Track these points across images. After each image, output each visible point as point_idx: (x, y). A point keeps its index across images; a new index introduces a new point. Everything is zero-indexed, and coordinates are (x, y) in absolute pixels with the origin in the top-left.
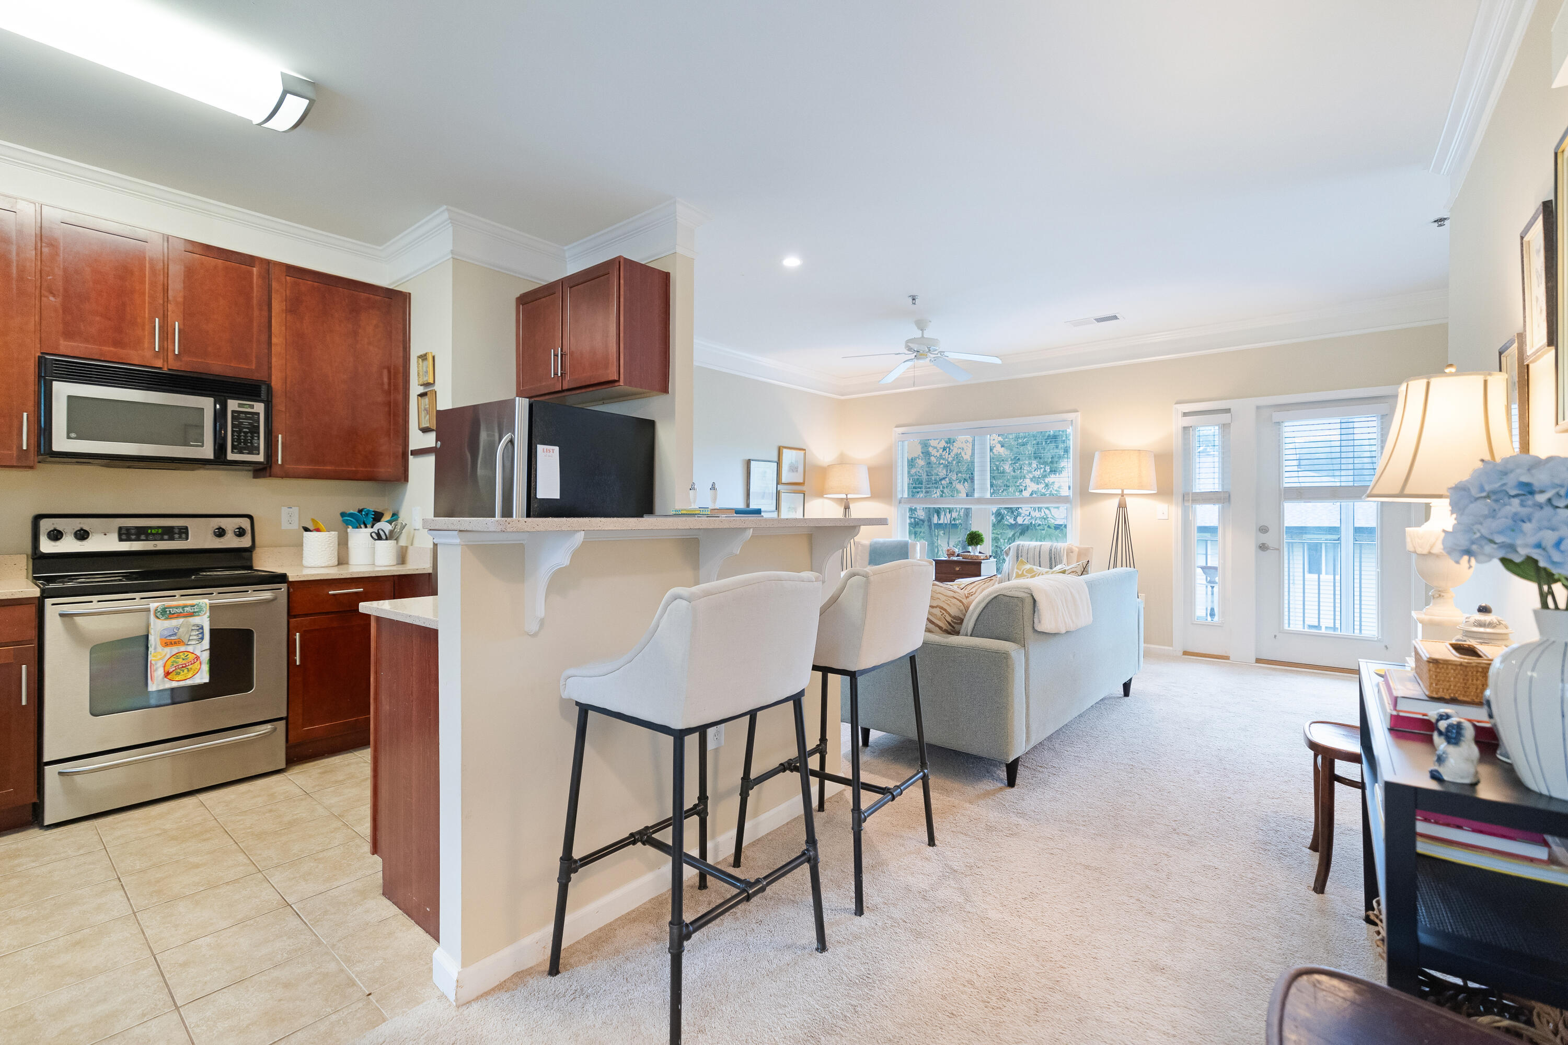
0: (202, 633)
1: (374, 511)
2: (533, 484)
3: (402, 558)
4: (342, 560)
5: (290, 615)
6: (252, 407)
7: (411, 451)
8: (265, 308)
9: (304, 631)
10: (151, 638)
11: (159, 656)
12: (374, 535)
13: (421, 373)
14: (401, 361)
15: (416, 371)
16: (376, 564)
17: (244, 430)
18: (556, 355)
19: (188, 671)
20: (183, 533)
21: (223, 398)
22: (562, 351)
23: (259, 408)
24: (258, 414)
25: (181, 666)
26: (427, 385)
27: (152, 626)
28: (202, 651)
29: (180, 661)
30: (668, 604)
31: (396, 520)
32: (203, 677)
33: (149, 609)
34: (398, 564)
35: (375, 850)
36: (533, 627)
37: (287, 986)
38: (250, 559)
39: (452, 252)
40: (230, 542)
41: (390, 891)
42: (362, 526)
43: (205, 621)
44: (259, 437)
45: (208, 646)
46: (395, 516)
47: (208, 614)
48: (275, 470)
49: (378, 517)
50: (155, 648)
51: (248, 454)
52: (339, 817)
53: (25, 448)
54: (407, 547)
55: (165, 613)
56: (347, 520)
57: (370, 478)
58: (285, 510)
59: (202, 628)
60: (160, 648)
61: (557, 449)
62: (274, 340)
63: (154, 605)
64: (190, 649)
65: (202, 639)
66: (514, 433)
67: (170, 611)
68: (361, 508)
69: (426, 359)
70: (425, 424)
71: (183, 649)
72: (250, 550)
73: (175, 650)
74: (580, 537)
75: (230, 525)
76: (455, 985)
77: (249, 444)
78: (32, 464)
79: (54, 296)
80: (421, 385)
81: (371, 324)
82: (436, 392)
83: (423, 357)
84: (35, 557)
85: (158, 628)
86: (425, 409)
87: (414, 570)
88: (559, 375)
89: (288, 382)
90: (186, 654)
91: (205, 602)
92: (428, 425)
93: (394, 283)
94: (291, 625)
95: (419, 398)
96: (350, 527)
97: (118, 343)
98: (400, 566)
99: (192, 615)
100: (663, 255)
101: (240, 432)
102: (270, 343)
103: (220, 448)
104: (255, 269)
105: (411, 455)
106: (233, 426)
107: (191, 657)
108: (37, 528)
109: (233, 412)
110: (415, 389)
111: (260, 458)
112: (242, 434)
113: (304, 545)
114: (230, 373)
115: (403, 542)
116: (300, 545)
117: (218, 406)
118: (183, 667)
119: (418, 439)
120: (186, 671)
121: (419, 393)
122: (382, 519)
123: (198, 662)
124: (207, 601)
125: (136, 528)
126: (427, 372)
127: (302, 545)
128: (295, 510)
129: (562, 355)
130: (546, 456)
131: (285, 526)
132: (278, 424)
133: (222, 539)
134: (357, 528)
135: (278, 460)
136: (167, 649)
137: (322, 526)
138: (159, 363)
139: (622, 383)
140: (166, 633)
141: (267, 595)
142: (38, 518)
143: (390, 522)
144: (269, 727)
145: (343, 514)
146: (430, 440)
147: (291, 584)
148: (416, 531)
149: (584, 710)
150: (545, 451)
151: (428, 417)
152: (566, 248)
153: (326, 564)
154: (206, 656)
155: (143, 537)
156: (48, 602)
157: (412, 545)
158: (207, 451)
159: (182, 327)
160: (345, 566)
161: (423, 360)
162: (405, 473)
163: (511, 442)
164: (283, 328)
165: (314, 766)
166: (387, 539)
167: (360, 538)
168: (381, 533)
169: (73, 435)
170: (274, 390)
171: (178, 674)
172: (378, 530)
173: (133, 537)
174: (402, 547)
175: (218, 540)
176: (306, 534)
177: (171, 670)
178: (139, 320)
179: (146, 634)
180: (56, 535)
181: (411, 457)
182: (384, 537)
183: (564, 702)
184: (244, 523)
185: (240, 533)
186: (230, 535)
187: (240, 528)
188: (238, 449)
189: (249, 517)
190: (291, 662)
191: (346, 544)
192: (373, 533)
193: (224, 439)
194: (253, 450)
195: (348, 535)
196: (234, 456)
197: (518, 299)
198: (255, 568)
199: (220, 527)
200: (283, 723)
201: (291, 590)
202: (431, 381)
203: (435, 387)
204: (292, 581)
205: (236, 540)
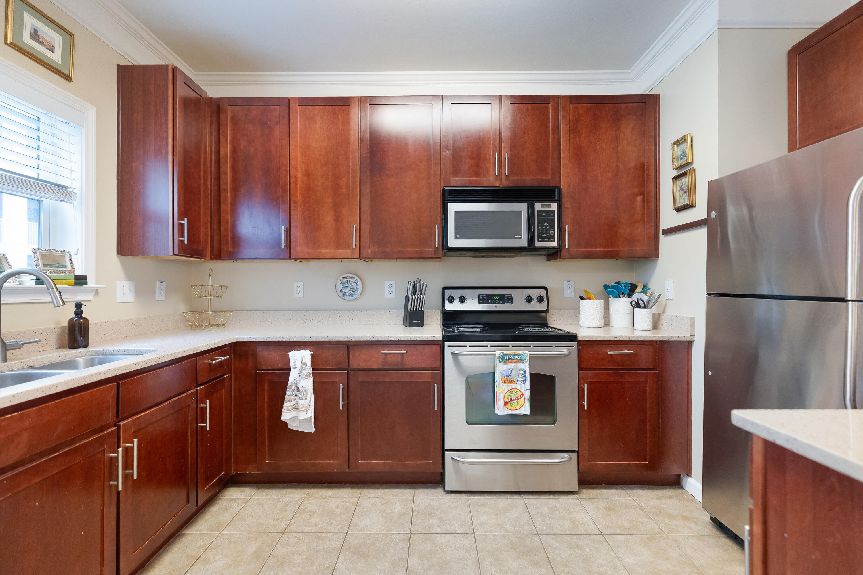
0: (525, 376)
1: (628, 284)
3: (655, 326)
4: (607, 323)
5: (580, 368)
6: (550, 206)
7: (662, 231)
9: (589, 382)
10: (497, 375)
11: (501, 389)
12: (633, 303)
13: (676, 158)
15: (670, 157)
16: (636, 329)
17: (545, 224)
19: (517, 403)
20: (510, 299)
21: (532, 202)
23: (554, 206)
24: (553, 211)
25: (513, 399)
26: (684, 166)
27: (497, 368)
28: (525, 388)
29: (513, 396)
32: (526, 410)
33: (496, 354)
34: (652, 331)
38: (546, 319)
39: (719, 22)
40: (535, 306)
42: (621, 296)
43: (526, 367)
44: (554, 230)
45: (528, 387)
46: (645, 286)
47: (528, 362)
48: (564, 253)
49: (633, 288)
50: (499, 384)
51: (548, 241)
53: (437, 246)
54: (659, 315)
55: (504, 359)
56: (609, 291)
57: (629, 255)
58: (566, 282)
59: (525, 373)
60: (501, 384)
62: (562, 155)
63: (498, 352)
64: (518, 387)
65: (525, 381)
67: (507, 358)
69: (682, 143)
71: (514, 386)
72: (547, 311)
73: (510, 386)
75: (535, 294)
77: (548, 234)
78: (440, 256)
79: (448, 151)
80: (675, 169)
81: (629, 127)
82: (695, 170)
83: (678, 142)
84: (443, 312)
85: (501, 368)
89: (571, 185)
90: (516, 390)
91: (526, 352)
93: (648, 89)
94: (580, 376)
95: (674, 180)
96: (611, 296)
97: (477, 174)
99: (519, 362)
101: (542, 226)
102: (560, 158)
103: (531, 240)
104: (550, 104)
105: (662, 234)
106: (539, 222)
107: (519, 393)
108: (444, 295)
109: (538, 211)
110: (668, 174)
111: (555, 244)
112: (544, 227)
113: (580, 309)
114: (536, 184)
115: (656, 309)
116: (577, 310)
117: (530, 209)
118: (514, 400)
119: (670, 219)
120: (516, 403)
121: (673, 177)
122: (636, 291)
123: (523, 398)
124: (527, 352)
125: (487, 295)
126: (682, 154)
127: (579, 310)
128: (572, 283)
131: (566, 295)
132: (565, 218)
133: (530, 304)
134: (617, 297)
135: (565, 245)
136: (506, 386)
137: (592, 296)
138: (497, 184)
140: (505, 374)
141: (564, 351)
142: (445, 288)
143: (643, 293)
144: (566, 455)
145: (606, 287)
147: (580, 342)
148: (668, 301)
153: (596, 326)
154: (527, 394)
155: (490, 302)
156: (447, 344)
157: (663, 313)
158: (523, 242)
159: (509, 157)
161: (679, 145)
162: (656, 250)
164: (568, 145)
166: (645, 307)
167: (620, 305)
168: (641, 302)
169: (457, 236)
170: (562, 193)
171: (512, 405)
172: (636, 300)
173: (485, 301)
174: (656, 314)
175: (528, 304)
176: (582, 302)
177: (508, 401)
178: (488, 157)
179: (494, 372)
180: (451, 300)
181: (661, 236)
182: (642, 305)
184: (543, 293)
185: (540, 300)
186: (535, 301)
187: (540, 296)
188: (542, 239)
189: (545, 288)
190: (580, 406)
191: (609, 309)
192: (632, 301)
193: (534, 232)
194: (551, 239)
195: (610, 302)
196: (538, 244)
197: (790, 52)
198: (549, 325)
199: (529, 296)
200: (575, 455)
201: (580, 348)
202: (690, 160)
203: (694, 166)
204: (581, 341)
205: (538, 304)
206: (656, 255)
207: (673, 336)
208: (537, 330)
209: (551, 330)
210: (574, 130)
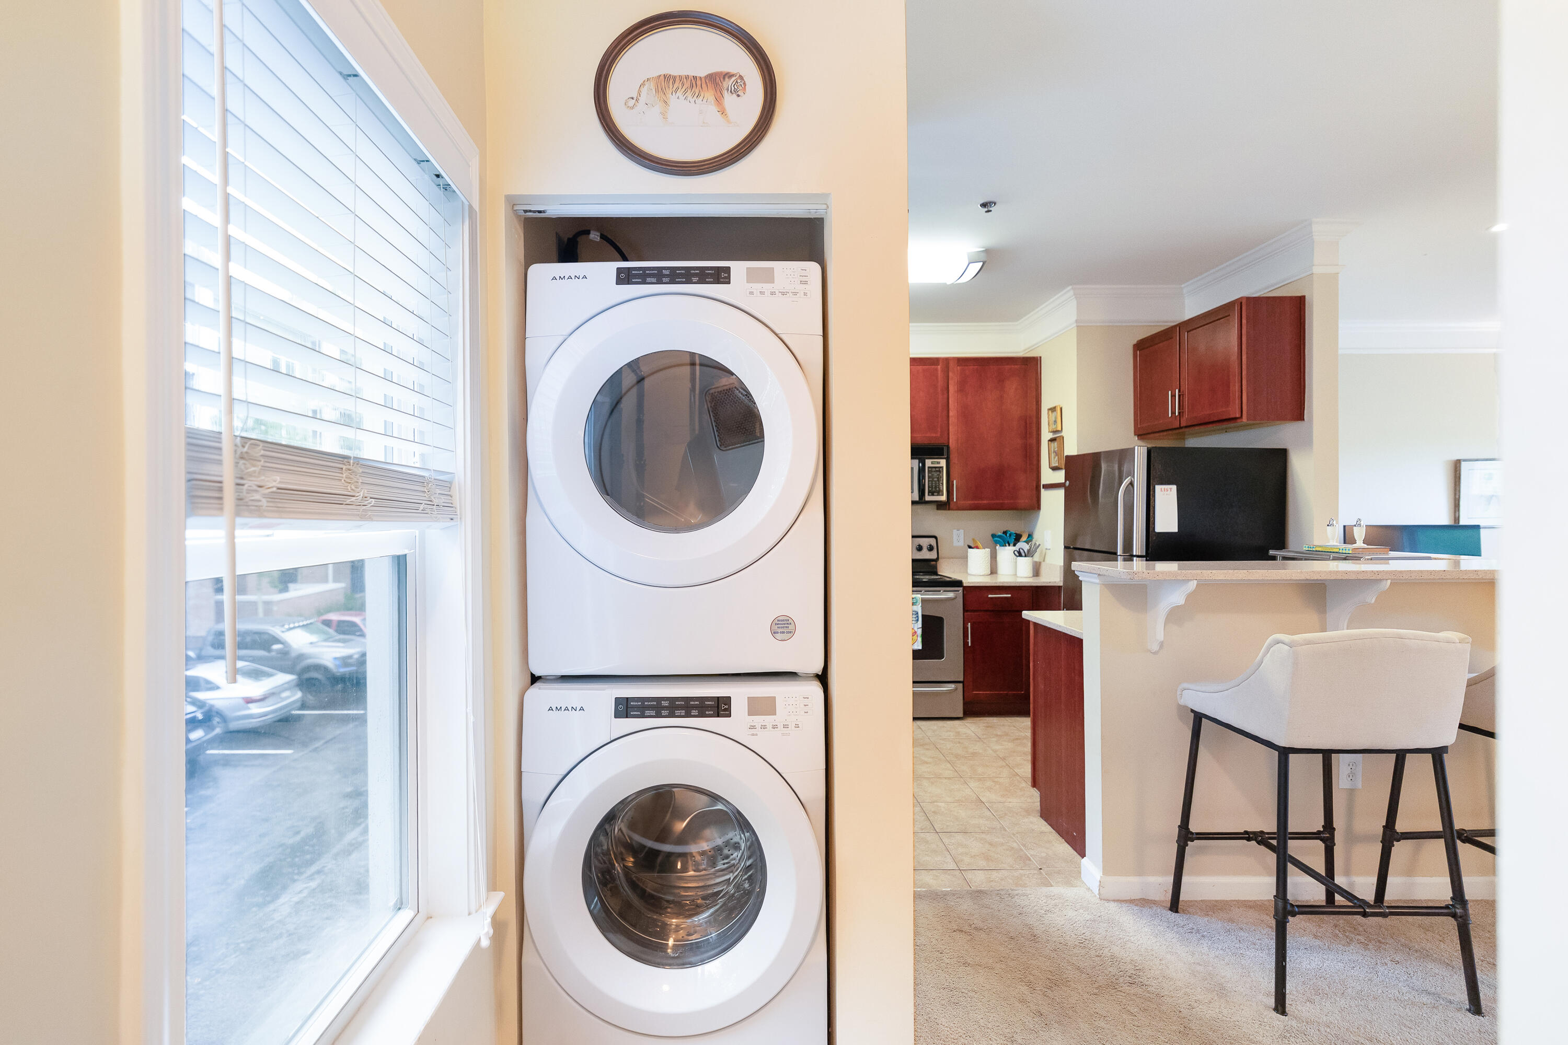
0: (918, 617)
1: (1015, 533)
2: (1152, 520)
3: (1036, 572)
4: (993, 571)
5: (965, 610)
6: (939, 463)
7: (1043, 485)
8: (945, 392)
9: (974, 622)
12: (1016, 552)
13: (1051, 423)
14: (1034, 413)
15: (1047, 421)
16: (1018, 575)
17: (935, 479)
18: (1173, 396)
21: (923, 459)
22: (1179, 391)
23: (943, 463)
24: (942, 467)
26: (1055, 432)
28: (918, 628)
30: (1270, 646)
31: (1031, 541)
32: (918, 645)
34: (1034, 576)
35: (1034, 784)
36: (1155, 647)
37: (991, 844)
38: (935, 567)
39: (1076, 321)
40: (925, 555)
41: (1046, 814)
42: (1007, 545)
43: (919, 609)
44: (943, 485)
45: (920, 626)
46: (1030, 536)
47: (920, 605)
48: (952, 505)
49: (1018, 538)
51: (937, 495)
52: (1004, 759)
54: (1040, 563)
56: (997, 540)
57: (1013, 507)
58: (955, 532)
59: (917, 613)
61: (1174, 487)
62: (951, 414)
65: (918, 620)
66: (1134, 477)
68: (1005, 530)
69: (1055, 411)
70: (1055, 464)
72: (937, 560)
74: (1193, 585)
75: (925, 543)
76: (1098, 883)
77: (938, 489)
80: (1051, 432)
81: (1012, 388)
82: (1063, 437)
83: (1053, 409)
86: (1054, 452)
87: (1047, 583)
88: (1177, 414)
89: (959, 443)
91: (918, 596)
92: (1057, 465)
94: (965, 617)
95: (1050, 442)
96: (998, 545)
98: (1035, 578)
100: (1296, 279)
101: (932, 481)
102: (948, 417)
103: (922, 493)
104: (939, 367)
105: (1043, 488)
106: (929, 477)
107: (912, 631)
109: (929, 467)
110: (1046, 435)
111: (943, 498)
112: (934, 482)
114: (926, 442)
115: (1037, 558)
116: (965, 558)
117: (921, 465)
119: (1048, 476)
121: (1049, 439)
122: (1021, 540)
123: (916, 635)
126: (1055, 421)
127: (967, 558)
128: (962, 531)
129: (1179, 396)
130: (1164, 494)
131: (956, 544)
132: (953, 473)
133: (921, 553)
134: (1003, 546)
135: (954, 498)
137: (980, 545)
139: (1244, 419)
141: (951, 595)
143: (1027, 542)
144: (953, 685)
145: (993, 536)
146: (1060, 477)
147: (965, 588)
148: (1047, 551)
149: (1198, 718)
150: (1163, 490)
151: (1057, 457)
152: (1183, 286)
153: (983, 574)
154: (920, 632)
157: (1044, 561)
158: (915, 496)
160: (995, 575)
161: (1052, 412)
162: (1038, 503)
163: (1132, 484)
164: (956, 404)
165: (980, 720)
166: (1025, 556)
167: (1006, 553)
168: (1021, 551)
170: (950, 450)
172: (1019, 549)
174: (1036, 562)
175: (918, 553)
176: (970, 550)
181: (1042, 490)
182: (1023, 554)
183: (1182, 709)
184: (932, 541)
185: (931, 548)
186: (925, 550)
187: (930, 545)
188: (932, 493)
189: (935, 537)
190: (965, 643)
191: (996, 558)
192: (1015, 551)
193: (924, 485)
194: (939, 493)
195: (997, 551)
196: (928, 498)
197: (1135, 346)
198: (939, 573)
199: (919, 545)
200: (961, 685)
201: (965, 592)
202: (1059, 429)
203: (1063, 434)
204: (965, 586)
205: (928, 553)
206: (1038, 507)
207: (1046, 582)
208: (928, 577)
209: (940, 577)
210: (961, 389)
